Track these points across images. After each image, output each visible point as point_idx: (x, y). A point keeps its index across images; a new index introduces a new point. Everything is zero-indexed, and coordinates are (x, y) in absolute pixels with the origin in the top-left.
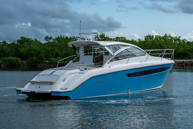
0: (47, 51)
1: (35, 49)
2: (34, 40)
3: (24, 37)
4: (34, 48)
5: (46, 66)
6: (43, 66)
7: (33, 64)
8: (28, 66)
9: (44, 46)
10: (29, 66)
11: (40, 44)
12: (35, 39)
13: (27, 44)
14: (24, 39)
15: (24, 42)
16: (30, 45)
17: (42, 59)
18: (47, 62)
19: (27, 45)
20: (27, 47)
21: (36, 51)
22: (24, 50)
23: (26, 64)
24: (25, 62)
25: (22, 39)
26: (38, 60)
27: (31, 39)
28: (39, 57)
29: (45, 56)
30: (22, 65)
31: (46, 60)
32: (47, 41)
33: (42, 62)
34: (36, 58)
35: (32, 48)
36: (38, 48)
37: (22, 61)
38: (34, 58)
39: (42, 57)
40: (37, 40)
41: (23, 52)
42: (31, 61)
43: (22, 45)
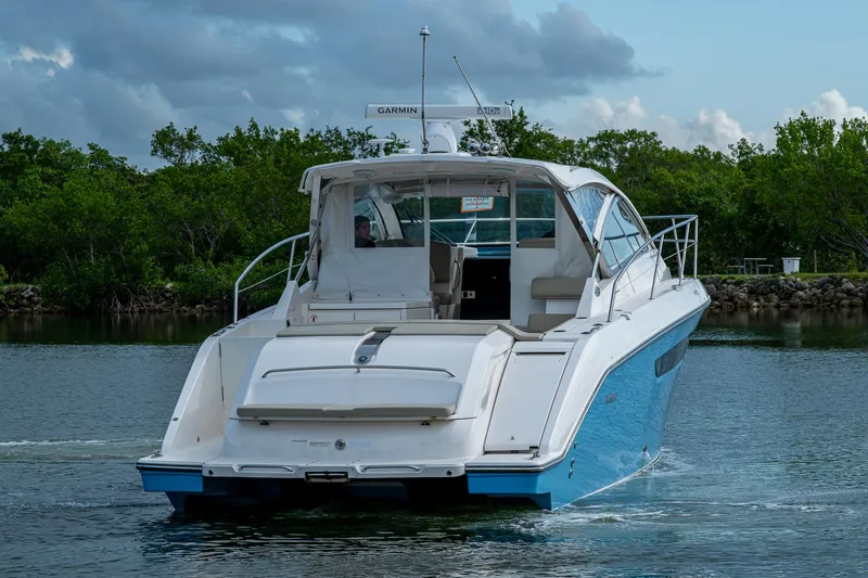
0: (170, 222)
1: (92, 211)
2: (86, 152)
3: (25, 133)
4: (87, 200)
5: (161, 311)
6: (141, 312)
7: (82, 302)
8: (50, 313)
9: (147, 188)
10: (59, 312)
11: (126, 173)
12: (92, 147)
13: (46, 179)
14: (22, 146)
15: (22, 166)
16: (60, 186)
17: (137, 273)
18: (167, 291)
19: (41, 185)
20: (42, 196)
21: (98, 221)
22: (23, 214)
23: (36, 303)
24: (31, 286)
25: (12, 149)
26: (112, 274)
27: (67, 148)
28: (116, 257)
29: (153, 250)
30: (14, 308)
31: (163, 279)
32: (165, 157)
33: (135, 292)
34: (98, 266)
35: (75, 200)
36: (111, 200)
37: (16, 281)
38: (90, 264)
39: (136, 256)
40: (107, 152)
41: (18, 230)
42: (70, 282)
43: (14, 187)
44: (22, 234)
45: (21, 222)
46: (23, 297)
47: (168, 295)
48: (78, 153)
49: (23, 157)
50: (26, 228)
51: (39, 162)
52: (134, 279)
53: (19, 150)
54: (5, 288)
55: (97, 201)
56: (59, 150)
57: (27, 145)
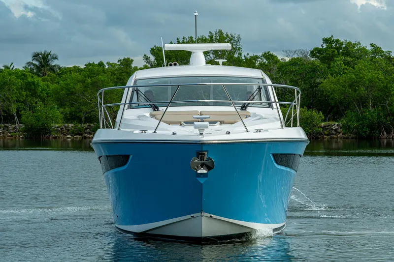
1: (370, 81)
2: (369, 48)
3: (335, 38)
4: (368, 75)
8: (347, 138)
10: (352, 138)
11: (391, 60)
12: (372, 45)
13: (347, 63)
14: (334, 45)
15: (333, 56)
16: (353, 68)
19: (343, 67)
20: (344, 73)
21: (374, 86)
22: (332, 83)
23: (340, 133)
24: (337, 123)
25: (327, 47)
26: (381, 117)
27: (358, 46)
28: (384, 108)
30: (327, 135)
34: (374, 113)
35: (361, 75)
36: (381, 76)
37: (329, 121)
38: (369, 111)
40: (381, 48)
41: (329, 92)
42: (358, 121)
43: (329, 68)
44: (331, 94)
45: (330, 88)
46: (332, 129)
48: (364, 49)
49: (334, 51)
50: (333, 91)
51: (343, 54)
53: (332, 47)
54: (323, 124)
55: (374, 76)
56: (354, 47)
57: (336, 45)
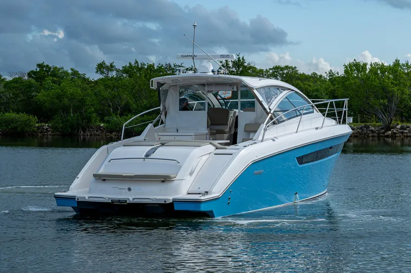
0: (102, 100)
1: (72, 95)
2: (70, 71)
3: (46, 64)
4: (70, 90)
5: (98, 135)
6: (91, 135)
7: (68, 131)
8: (55, 135)
9: (94, 86)
10: (58, 135)
11: (85, 80)
12: (72, 69)
13: (54, 82)
14: (45, 69)
15: (45, 76)
16: (59, 85)
17: (89, 119)
18: (101, 127)
19: (52, 84)
20: (52, 89)
21: (74, 99)
22: (44, 96)
23: (49, 131)
24: (47, 125)
25: (40, 70)
26: (79, 120)
27: (62, 70)
28: (81, 113)
29: (96, 111)
30: (40, 133)
31: (100, 122)
32: (101, 74)
33: (88, 127)
34: (74, 117)
35: (65, 90)
36: (79, 91)
37: (41, 123)
38: (71, 116)
39: (89, 113)
40: (78, 72)
41: (42, 102)
42: (63, 123)
43: (41, 85)
44: (44, 104)
45: (43, 99)
46: (44, 129)
47: (101, 128)
48: (66, 72)
49: (45, 73)
50: (45, 101)
52: (88, 122)
53: (43, 70)
54: (37, 125)
55: (74, 91)
56: (59, 71)
57: (46, 68)
